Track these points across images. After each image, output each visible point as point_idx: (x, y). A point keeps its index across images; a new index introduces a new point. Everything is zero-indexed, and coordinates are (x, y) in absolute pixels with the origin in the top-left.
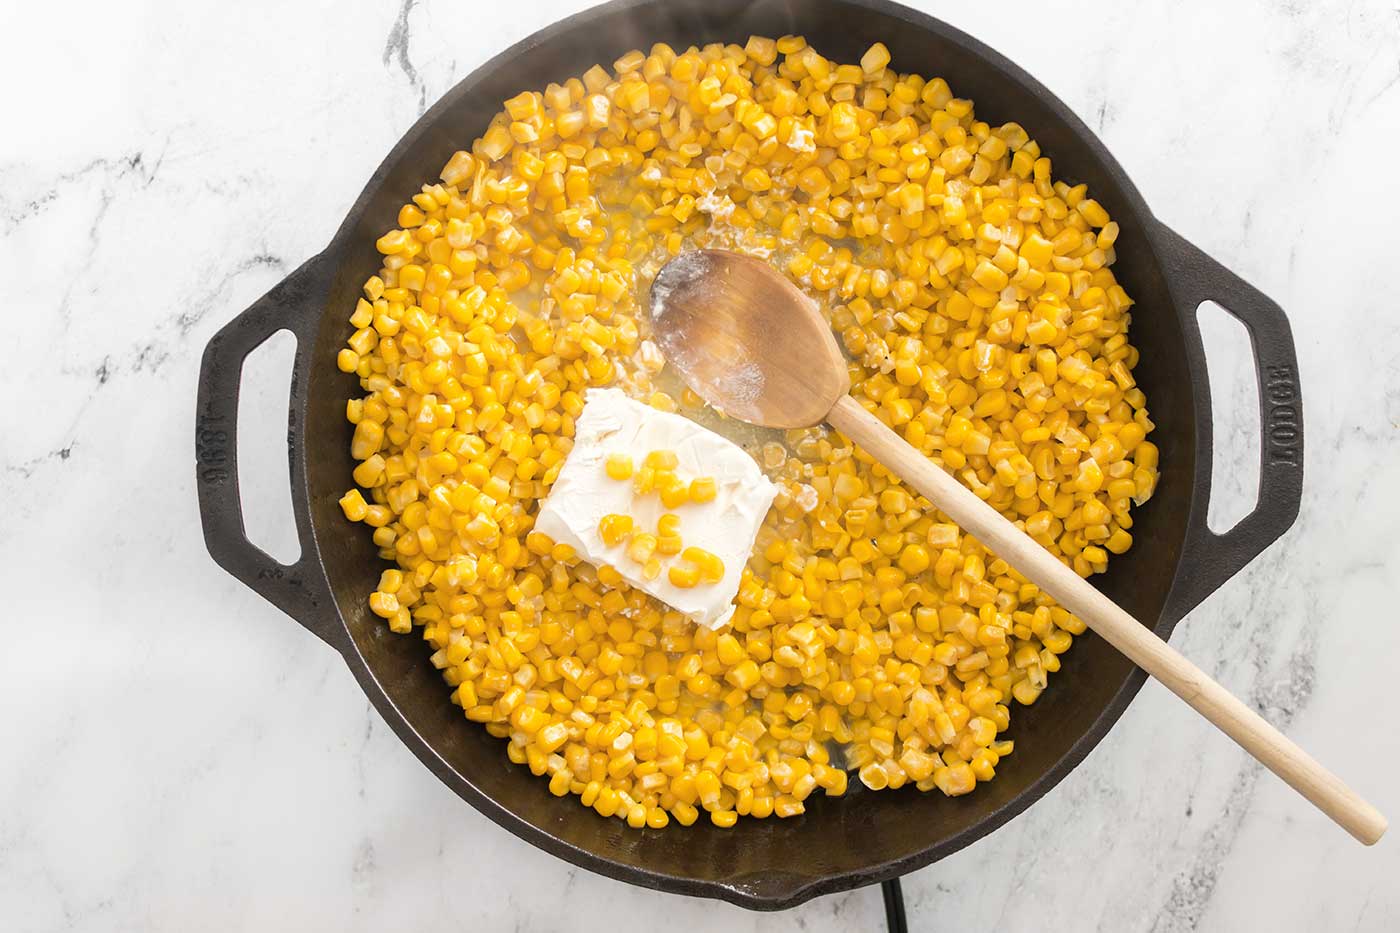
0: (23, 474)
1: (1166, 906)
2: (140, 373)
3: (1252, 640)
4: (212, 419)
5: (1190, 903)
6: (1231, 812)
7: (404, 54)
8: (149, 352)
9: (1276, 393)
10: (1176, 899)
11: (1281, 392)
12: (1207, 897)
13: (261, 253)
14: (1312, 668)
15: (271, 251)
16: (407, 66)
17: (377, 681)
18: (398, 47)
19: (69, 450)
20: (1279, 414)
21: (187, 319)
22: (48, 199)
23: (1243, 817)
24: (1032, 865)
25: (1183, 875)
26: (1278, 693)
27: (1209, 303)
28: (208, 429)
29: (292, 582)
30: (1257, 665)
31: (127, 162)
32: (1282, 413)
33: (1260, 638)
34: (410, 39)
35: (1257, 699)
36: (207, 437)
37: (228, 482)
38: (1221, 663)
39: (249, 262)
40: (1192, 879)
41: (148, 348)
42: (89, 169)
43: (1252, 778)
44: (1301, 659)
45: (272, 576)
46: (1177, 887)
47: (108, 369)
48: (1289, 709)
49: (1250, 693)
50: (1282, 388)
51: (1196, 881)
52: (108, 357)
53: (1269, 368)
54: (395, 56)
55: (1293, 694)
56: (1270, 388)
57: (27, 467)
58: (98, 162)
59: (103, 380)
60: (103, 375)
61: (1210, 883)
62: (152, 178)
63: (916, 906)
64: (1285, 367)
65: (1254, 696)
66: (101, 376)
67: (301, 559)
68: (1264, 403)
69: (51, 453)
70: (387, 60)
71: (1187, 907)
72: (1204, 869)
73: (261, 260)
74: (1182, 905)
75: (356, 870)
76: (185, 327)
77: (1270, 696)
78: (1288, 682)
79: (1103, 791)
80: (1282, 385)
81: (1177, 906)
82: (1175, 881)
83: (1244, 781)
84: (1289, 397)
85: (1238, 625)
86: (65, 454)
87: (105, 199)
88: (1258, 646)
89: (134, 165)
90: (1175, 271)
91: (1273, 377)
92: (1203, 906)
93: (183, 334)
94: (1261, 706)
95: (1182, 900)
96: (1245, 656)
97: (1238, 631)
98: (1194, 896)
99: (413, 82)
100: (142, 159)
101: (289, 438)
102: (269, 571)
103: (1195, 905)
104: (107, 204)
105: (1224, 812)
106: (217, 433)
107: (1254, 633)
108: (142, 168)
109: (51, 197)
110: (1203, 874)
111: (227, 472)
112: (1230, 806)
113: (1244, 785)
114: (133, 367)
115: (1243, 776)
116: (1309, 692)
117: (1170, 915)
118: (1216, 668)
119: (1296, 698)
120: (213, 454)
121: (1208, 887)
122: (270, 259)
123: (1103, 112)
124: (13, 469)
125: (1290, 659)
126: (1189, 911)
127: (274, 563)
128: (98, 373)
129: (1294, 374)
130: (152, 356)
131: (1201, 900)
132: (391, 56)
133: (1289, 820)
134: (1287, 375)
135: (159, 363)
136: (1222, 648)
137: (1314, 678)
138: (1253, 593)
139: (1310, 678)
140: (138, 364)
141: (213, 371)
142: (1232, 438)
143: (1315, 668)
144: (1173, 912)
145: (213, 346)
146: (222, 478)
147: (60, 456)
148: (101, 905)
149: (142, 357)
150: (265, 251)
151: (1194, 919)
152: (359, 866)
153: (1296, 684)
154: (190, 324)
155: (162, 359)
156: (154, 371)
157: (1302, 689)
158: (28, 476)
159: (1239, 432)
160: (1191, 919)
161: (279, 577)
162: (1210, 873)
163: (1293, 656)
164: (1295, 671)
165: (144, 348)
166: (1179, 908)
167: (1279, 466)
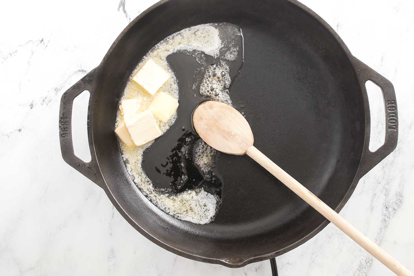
0: (7, 136)
1: (357, 269)
2: (43, 105)
3: (384, 187)
4: (64, 118)
5: (365, 268)
6: (377, 240)
7: (124, 8)
8: (46, 99)
9: (390, 108)
10: (360, 268)
11: (391, 108)
12: (370, 266)
13: (80, 69)
14: (402, 196)
15: (83, 68)
16: (125, 12)
17: (114, 198)
18: (122, 6)
19: (21, 129)
20: (391, 115)
21: (57, 89)
22: (15, 52)
23: (381, 242)
24: (316, 256)
25: (363, 259)
26: (392, 204)
27: (369, 81)
28: (62, 121)
29: (88, 168)
30: (385, 195)
31: (39, 41)
32: (392, 115)
33: (386, 187)
34: (126, 3)
35: (385, 206)
36: (62, 123)
37: (69, 137)
38: (375, 194)
39: (77, 72)
40: (366, 261)
41: (45, 98)
42: (28, 43)
43: (384, 230)
44: (399, 193)
45: (82, 166)
46: (361, 263)
47: (33, 104)
48: (395, 209)
49: (383, 204)
50: (392, 107)
51: (367, 261)
52: (33, 101)
53: (387, 101)
54: (121, 8)
55: (397, 204)
56: (388, 107)
57: (9, 135)
58: (30, 41)
59: (32, 108)
60: (32, 106)
61: (371, 262)
62: (47, 46)
63: (281, 269)
64: (392, 101)
65: (385, 204)
66: (31, 106)
67: (91, 161)
68: (386, 112)
69: (16, 130)
70: (119, 10)
71: (364, 269)
72: (369, 258)
73: (80, 71)
74: (362, 269)
75: (109, 258)
76: (57, 91)
77: (389, 205)
78: (395, 200)
79: (338, 234)
80: (392, 106)
81: (361, 269)
82: (360, 261)
83: (381, 230)
84: (394, 110)
85: (380, 183)
86: (20, 130)
87: (32, 52)
88: (386, 189)
89: (41, 42)
90: (359, 71)
91: (389, 104)
92: (369, 269)
93: (56, 94)
94: (386, 208)
95: (363, 267)
96: (382, 192)
97: (380, 185)
98: (366, 266)
99: (127, 17)
100: (44, 40)
101: (88, 124)
102: (81, 164)
103: (366, 268)
104: (33, 54)
105: (375, 240)
106: (65, 122)
107: (384, 185)
108: (44, 43)
109: (16, 52)
110: (369, 259)
111: (69, 134)
112: (377, 238)
113: (381, 232)
114: (41, 104)
115: (381, 229)
116: (401, 203)
117: (359, 272)
118: (373, 196)
119: (397, 205)
120: (64, 129)
121: (370, 263)
122: (83, 71)
123: (338, 26)
124: (4, 135)
125: (395, 193)
126: (365, 271)
127: (83, 162)
128: (30, 105)
129: (395, 103)
130: (47, 100)
131: (368, 267)
132: (120, 9)
133: (395, 243)
134: (393, 103)
135: (49, 103)
136: (375, 190)
137: (403, 199)
138: (384, 173)
139: (401, 199)
140: (42, 103)
141: (64, 103)
142: (377, 125)
143: (403, 196)
144: (359, 271)
145: (64, 96)
146: (67, 136)
147: (18, 131)
148: (31, 269)
149: (44, 101)
150: (81, 68)
151: (366, 273)
152: (110, 257)
153: (397, 201)
154: (58, 90)
155: (50, 101)
156: (47, 105)
157: (399, 202)
158: (9, 137)
159: (380, 124)
160: (365, 273)
161: (84, 166)
162: (371, 259)
163: (397, 192)
164: (397, 197)
165: (44, 98)
166: (362, 270)
167: (391, 131)
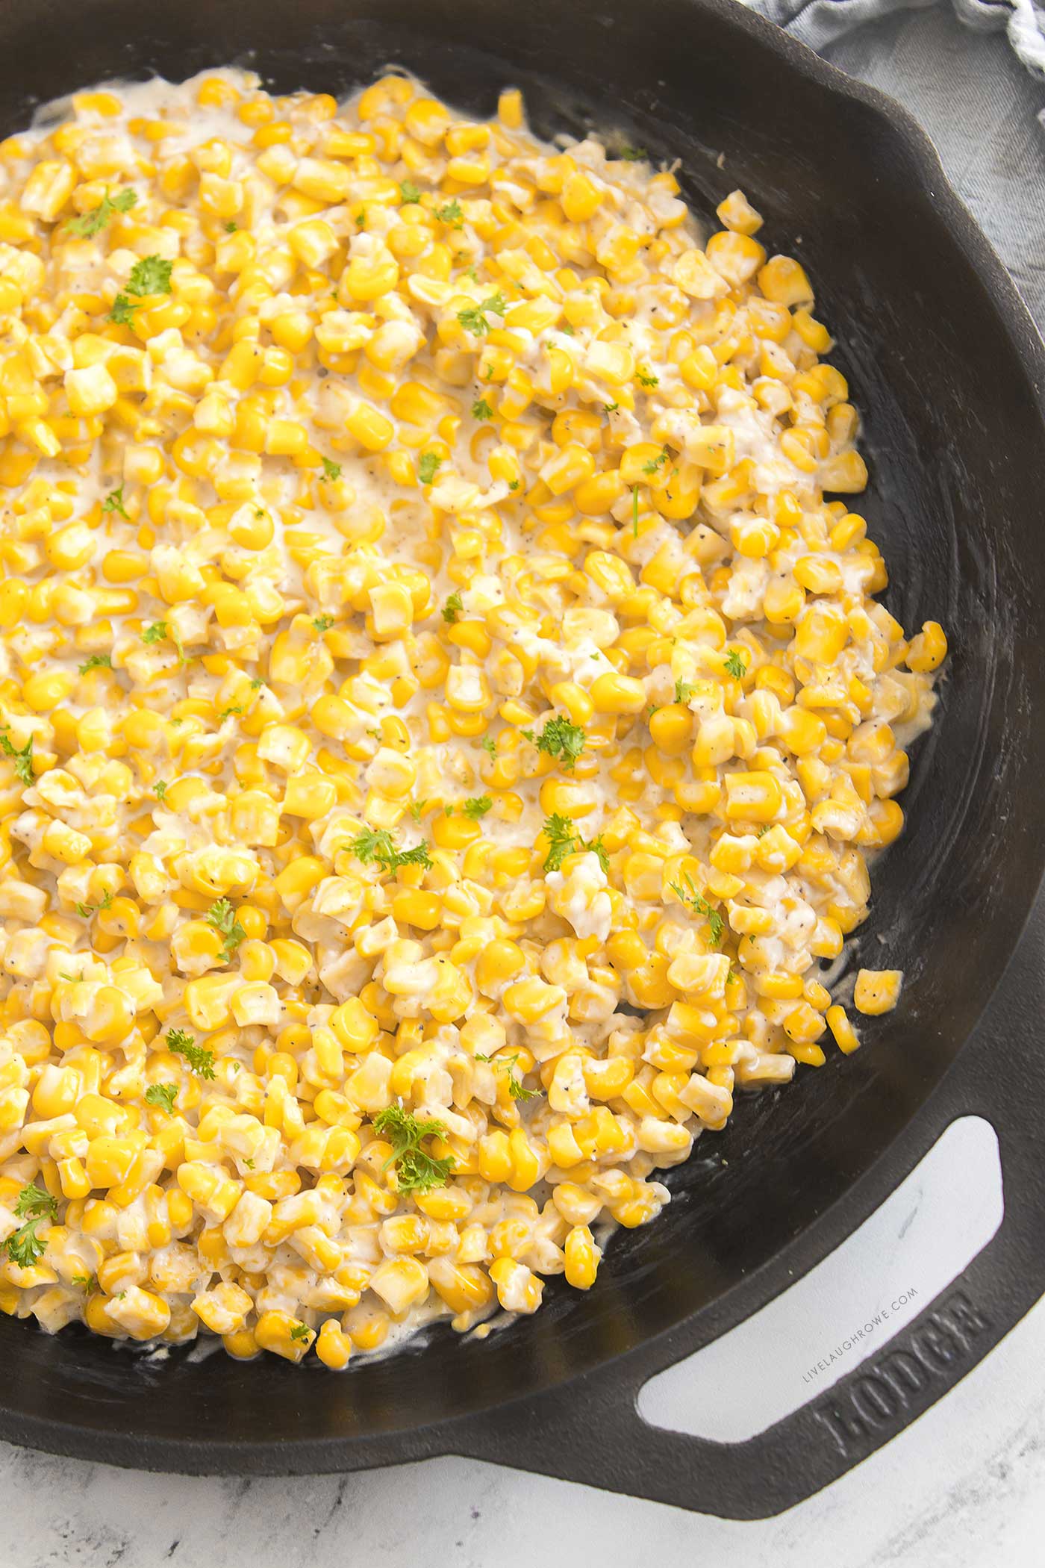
167: (821, 1427)
